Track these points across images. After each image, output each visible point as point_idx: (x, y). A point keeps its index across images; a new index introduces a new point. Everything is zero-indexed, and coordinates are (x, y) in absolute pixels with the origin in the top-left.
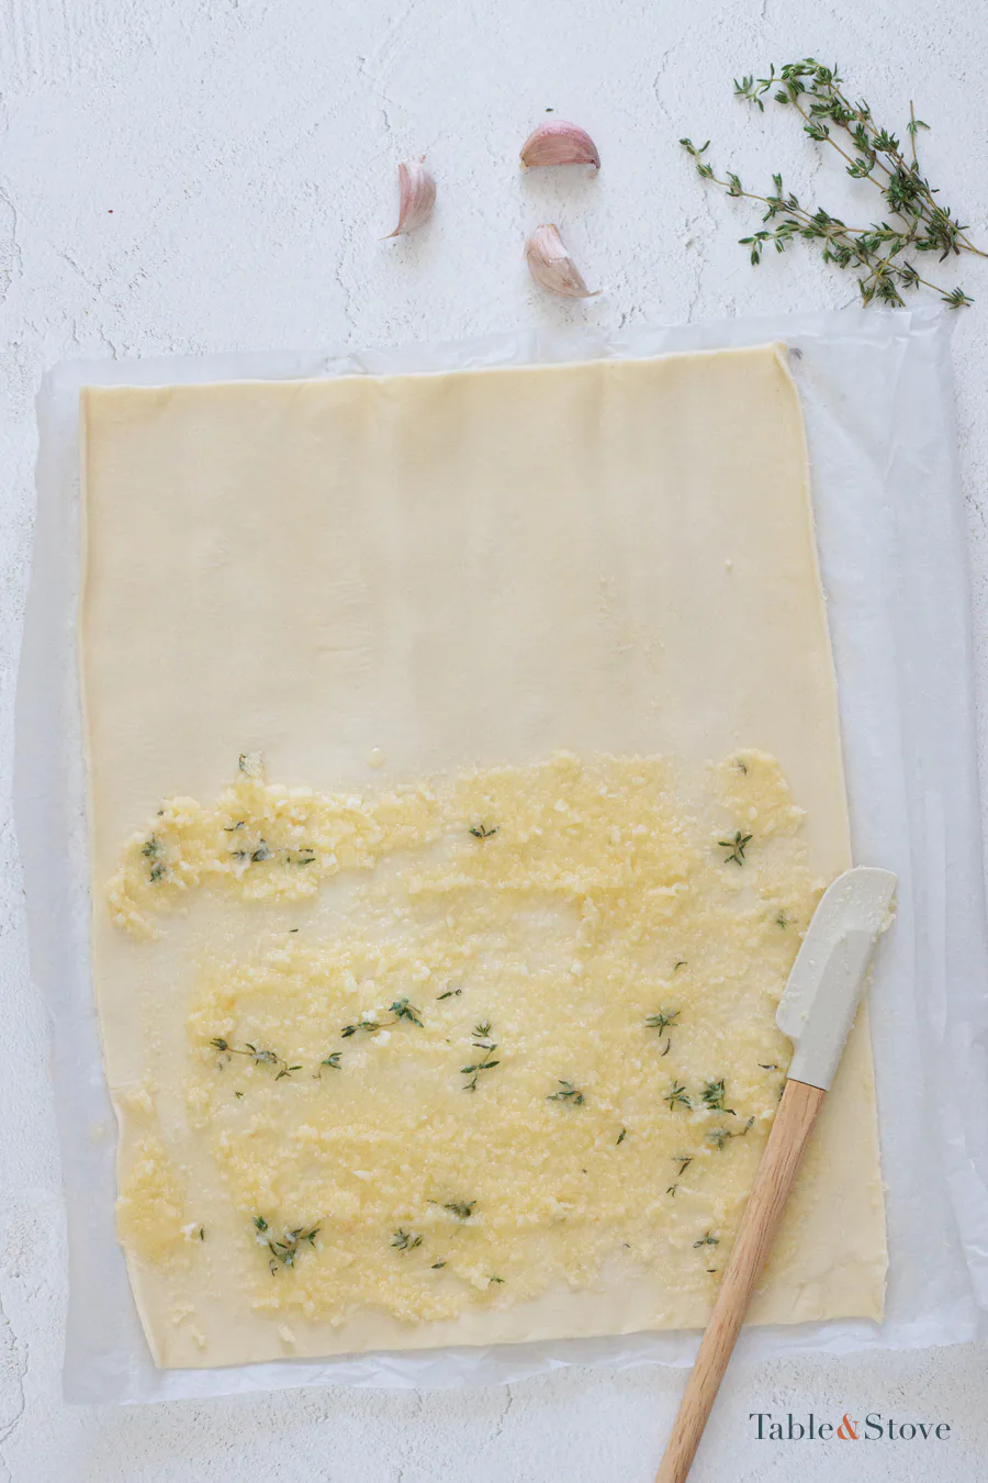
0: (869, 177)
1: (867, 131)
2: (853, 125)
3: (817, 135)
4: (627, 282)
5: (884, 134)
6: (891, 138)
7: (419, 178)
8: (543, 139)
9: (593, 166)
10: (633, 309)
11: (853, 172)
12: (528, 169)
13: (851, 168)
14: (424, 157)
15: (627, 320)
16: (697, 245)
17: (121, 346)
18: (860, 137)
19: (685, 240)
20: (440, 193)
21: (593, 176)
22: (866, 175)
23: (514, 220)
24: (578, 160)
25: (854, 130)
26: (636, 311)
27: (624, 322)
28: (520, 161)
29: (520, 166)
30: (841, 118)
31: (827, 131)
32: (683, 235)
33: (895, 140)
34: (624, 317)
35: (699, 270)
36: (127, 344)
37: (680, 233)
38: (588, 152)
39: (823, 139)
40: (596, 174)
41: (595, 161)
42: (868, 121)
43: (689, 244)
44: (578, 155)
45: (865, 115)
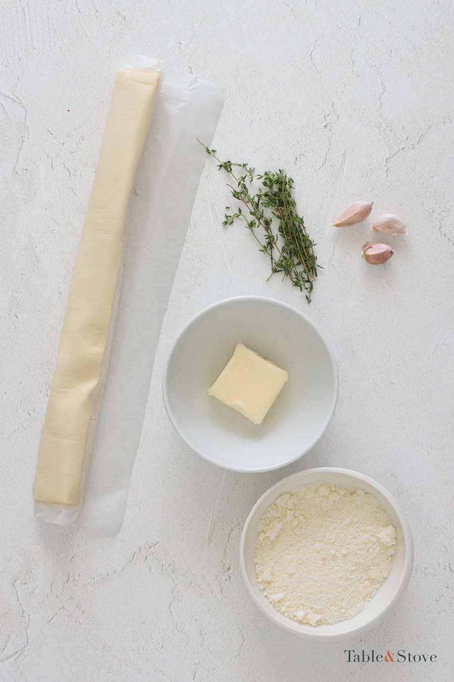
4: (298, 143)
15: (298, 160)
16: (329, 127)
17: (73, 171)
19: (324, 124)
26: (302, 156)
34: (296, 159)
35: (330, 138)
36: (75, 169)
37: (321, 121)
43: (326, 126)
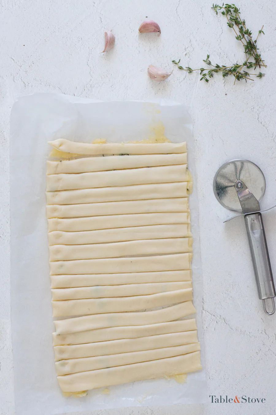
0: (241, 41)
1: (243, 28)
2: (240, 26)
3: (230, 26)
4: (168, 65)
5: (248, 30)
6: (250, 32)
7: (110, 36)
8: (144, 25)
9: (159, 33)
11: (237, 38)
12: (141, 33)
13: (237, 37)
14: (112, 30)
16: (188, 55)
17: (27, 83)
18: (241, 29)
19: (185, 53)
20: (116, 40)
21: (159, 36)
22: (241, 40)
23: (137, 47)
24: (154, 31)
25: (240, 27)
28: (138, 31)
29: (139, 33)
30: (237, 23)
31: (233, 25)
32: (184, 52)
35: (188, 62)
36: (29, 82)
38: (158, 29)
39: (231, 27)
40: (160, 35)
41: (159, 31)
42: (245, 26)
43: (186, 54)
44: (155, 30)
45: (244, 24)
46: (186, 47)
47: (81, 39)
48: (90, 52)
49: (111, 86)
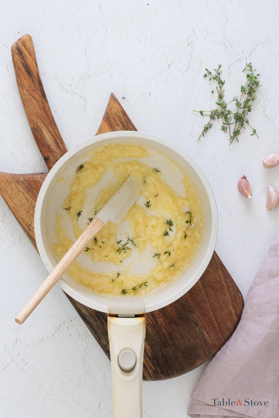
1: (250, 102)
5: (251, 106)
6: (251, 109)
10: (172, 63)
15: (170, 66)
16: (191, 45)
18: (247, 101)
19: (188, 43)
25: (248, 99)
26: (173, 63)
27: (169, 67)
30: (250, 93)
33: (251, 110)
34: (169, 65)
37: (186, 41)
42: (252, 101)
45: (253, 100)
46: (189, 37)
47: (78, 26)
48: (88, 41)
49: (110, 77)
